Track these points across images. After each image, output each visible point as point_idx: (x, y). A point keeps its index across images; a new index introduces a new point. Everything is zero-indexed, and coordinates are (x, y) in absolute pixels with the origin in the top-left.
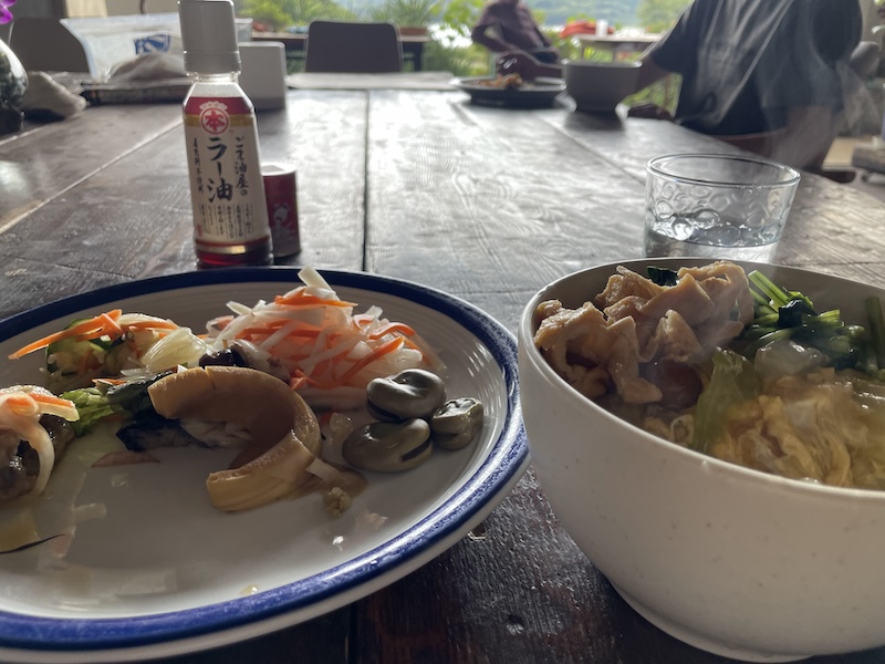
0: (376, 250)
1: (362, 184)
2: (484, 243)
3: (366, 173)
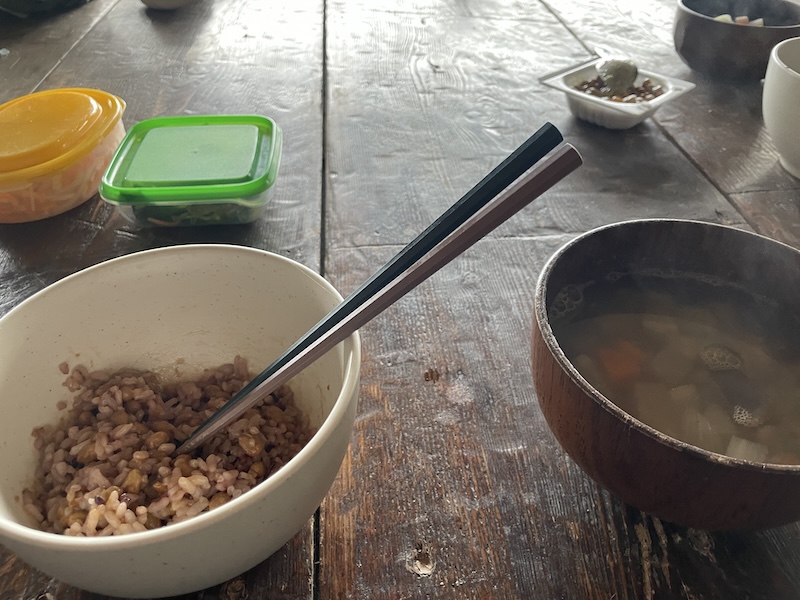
0: (336, 180)
1: (320, 75)
2: (441, 166)
3: (325, 56)
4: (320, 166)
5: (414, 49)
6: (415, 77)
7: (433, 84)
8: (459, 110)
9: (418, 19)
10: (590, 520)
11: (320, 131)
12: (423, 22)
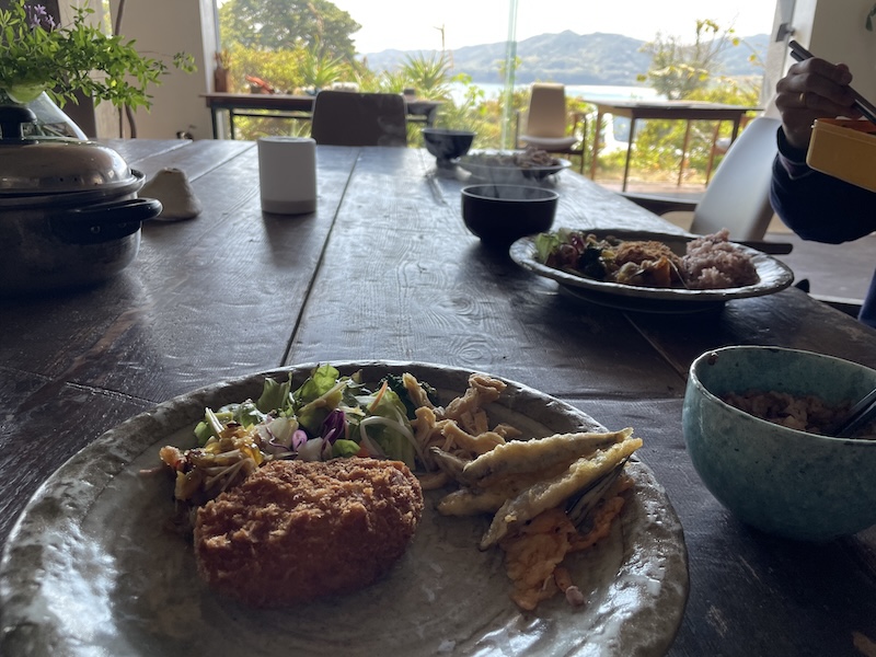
0: (300, 348)
2: (405, 341)
4: (288, 337)
5: (407, 256)
6: (402, 276)
7: (417, 281)
8: (436, 301)
9: (418, 234)
11: (297, 311)
12: (421, 237)
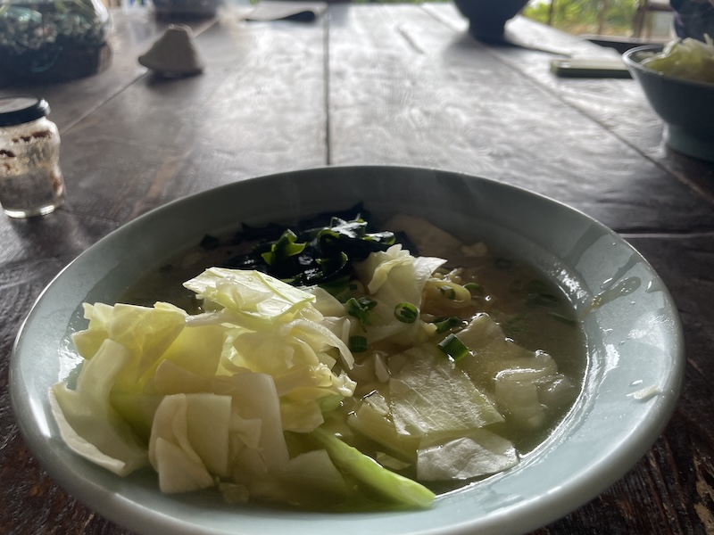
1: (324, 118)
3: (327, 106)
5: (408, 101)
6: (410, 121)
7: (427, 124)
8: (452, 142)
10: (642, 499)
